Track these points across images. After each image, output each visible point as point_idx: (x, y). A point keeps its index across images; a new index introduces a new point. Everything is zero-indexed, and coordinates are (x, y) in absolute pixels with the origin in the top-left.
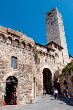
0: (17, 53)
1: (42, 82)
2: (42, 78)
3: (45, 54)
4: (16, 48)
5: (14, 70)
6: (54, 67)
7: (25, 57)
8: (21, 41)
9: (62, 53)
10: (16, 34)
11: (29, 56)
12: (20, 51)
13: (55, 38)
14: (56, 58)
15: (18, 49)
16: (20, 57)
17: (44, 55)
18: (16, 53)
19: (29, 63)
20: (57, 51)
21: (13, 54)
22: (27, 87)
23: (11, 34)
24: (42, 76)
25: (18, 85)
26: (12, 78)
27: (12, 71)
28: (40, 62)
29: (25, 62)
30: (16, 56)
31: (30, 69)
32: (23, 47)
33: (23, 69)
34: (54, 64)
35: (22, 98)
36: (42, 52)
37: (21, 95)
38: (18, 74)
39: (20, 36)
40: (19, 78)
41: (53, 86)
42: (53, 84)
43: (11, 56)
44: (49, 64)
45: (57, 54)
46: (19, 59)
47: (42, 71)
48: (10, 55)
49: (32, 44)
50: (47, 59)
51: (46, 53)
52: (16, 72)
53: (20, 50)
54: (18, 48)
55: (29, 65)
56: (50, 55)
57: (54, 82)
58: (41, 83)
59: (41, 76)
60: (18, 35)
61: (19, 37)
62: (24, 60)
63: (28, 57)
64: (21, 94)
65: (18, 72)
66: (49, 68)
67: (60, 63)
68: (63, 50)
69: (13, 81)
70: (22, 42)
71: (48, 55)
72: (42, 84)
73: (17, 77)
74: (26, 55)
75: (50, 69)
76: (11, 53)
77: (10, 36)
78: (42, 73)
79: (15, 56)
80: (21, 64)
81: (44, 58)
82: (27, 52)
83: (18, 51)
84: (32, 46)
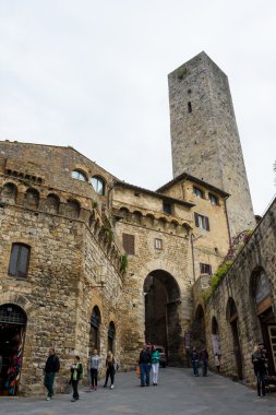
0: (31, 230)
1: (142, 321)
2: (142, 307)
3: (156, 222)
4: (27, 216)
5: (17, 286)
6: (190, 268)
7: (55, 242)
8: (44, 194)
9: (226, 212)
10: (30, 173)
11: (72, 237)
12: (41, 225)
13: (200, 160)
14: (198, 231)
15: (34, 219)
16: (40, 244)
17: (153, 223)
18: (29, 230)
19: (70, 262)
20: (204, 205)
21: (17, 233)
22: (57, 338)
23: (15, 173)
24: (142, 301)
25: (28, 334)
26: (10, 309)
27: (11, 288)
28: (136, 249)
29: (56, 257)
30: (26, 242)
31: (70, 281)
32: (53, 211)
33: (46, 282)
34: (189, 255)
35: (37, 374)
36: (144, 213)
37: (36, 365)
38: (29, 298)
39: (43, 177)
40: (31, 309)
41: (183, 335)
42: (185, 329)
43: (10, 243)
44: (171, 257)
45: (202, 217)
46: (37, 250)
47: (142, 283)
48: (8, 238)
49: (84, 200)
50: (164, 238)
51: (157, 216)
52: (24, 290)
53: (43, 222)
54: (37, 215)
55: (69, 267)
56: (175, 224)
57: (189, 321)
58: (137, 325)
59: (135, 301)
60: (38, 176)
61: (40, 180)
62: (54, 253)
63: (68, 244)
64: (36, 361)
65: (29, 291)
66: (168, 270)
67: (216, 249)
68: (229, 200)
69: (14, 320)
70: (50, 195)
71: (168, 225)
72: (141, 330)
73: (27, 306)
74: (60, 235)
75: (174, 273)
76: (11, 233)
77: (10, 181)
78: (141, 289)
79: (22, 241)
80: (41, 267)
81: (151, 236)
82: (64, 227)
83: (34, 226)
84: (82, 206)
